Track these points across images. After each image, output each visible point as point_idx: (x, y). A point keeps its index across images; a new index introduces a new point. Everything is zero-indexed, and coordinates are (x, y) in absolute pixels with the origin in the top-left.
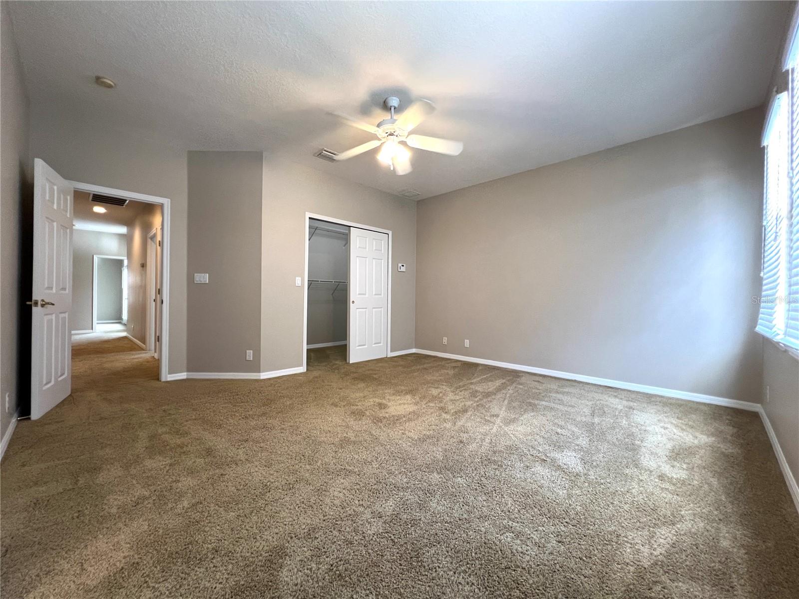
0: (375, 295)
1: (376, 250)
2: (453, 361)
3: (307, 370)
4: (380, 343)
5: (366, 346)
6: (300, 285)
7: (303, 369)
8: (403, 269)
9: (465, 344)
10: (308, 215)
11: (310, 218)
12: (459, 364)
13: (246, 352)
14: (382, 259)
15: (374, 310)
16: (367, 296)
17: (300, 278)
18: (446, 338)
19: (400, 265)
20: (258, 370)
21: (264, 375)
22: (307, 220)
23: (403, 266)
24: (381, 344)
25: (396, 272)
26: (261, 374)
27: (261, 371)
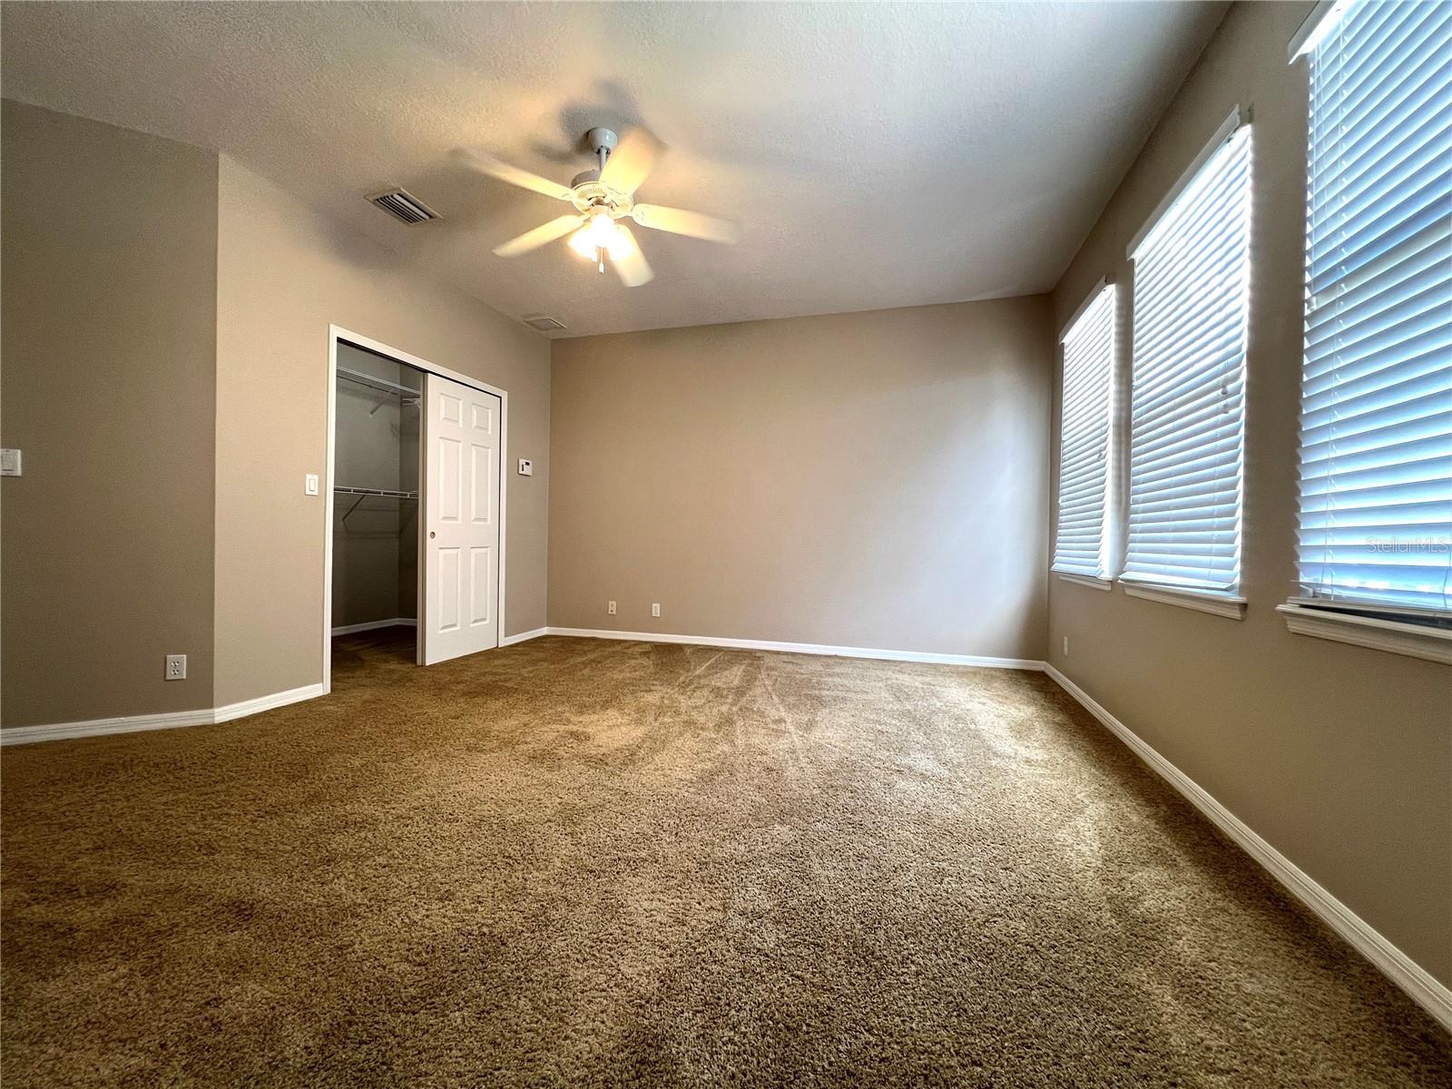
0: (476, 519)
1: (476, 427)
2: (632, 643)
3: (333, 689)
4: (484, 619)
5: (458, 628)
6: (316, 493)
7: (321, 688)
8: (528, 470)
9: (653, 613)
10: (337, 332)
11: (339, 340)
12: (648, 648)
13: (166, 658)
14: (488, 448)
15: (473, 550)
16: (460, 522)
17: (316, 477)
18: (614, 603)
19: (522, 462)
20: (209, 704)
21: (224, 713)
22: (334, 344)
23: (527, 464)
24: (487, 622)
25: (516, 475)
26: (216, 710)
27: (215, 704)
